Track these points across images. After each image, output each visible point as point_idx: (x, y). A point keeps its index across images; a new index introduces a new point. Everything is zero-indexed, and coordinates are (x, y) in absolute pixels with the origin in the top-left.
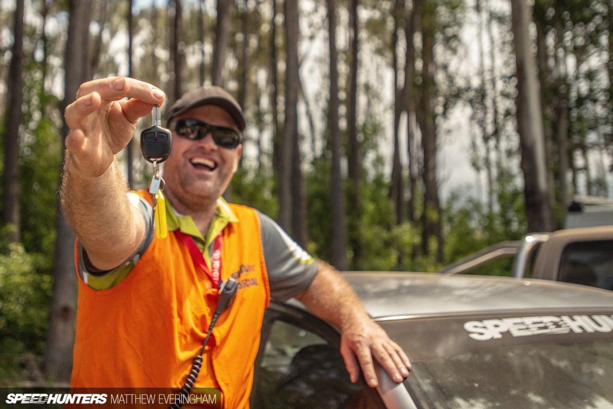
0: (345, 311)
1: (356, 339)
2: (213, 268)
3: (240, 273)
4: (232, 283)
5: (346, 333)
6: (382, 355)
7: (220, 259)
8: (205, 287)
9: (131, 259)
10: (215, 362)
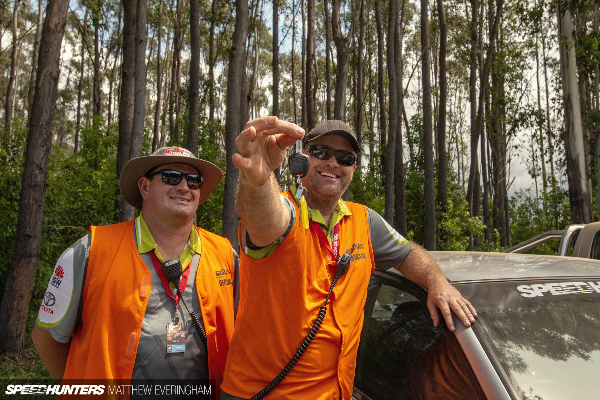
0: (431, 278)
1: (439, 297)
2: (333, 247)
3: (353, 250)
4: (346, 258)
5: (432, 293)
6: (457, 308)
7: (339, 240)
8: (328, 261)
9: (279, 241)
10: (335, 311)
